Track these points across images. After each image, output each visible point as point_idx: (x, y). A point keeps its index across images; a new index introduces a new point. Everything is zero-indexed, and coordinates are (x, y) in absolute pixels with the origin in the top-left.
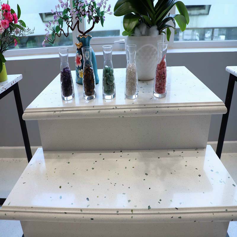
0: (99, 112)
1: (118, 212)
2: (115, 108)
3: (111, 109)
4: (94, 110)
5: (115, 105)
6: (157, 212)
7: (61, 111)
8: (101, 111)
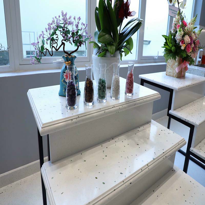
0: (105, 112)
1: (142, 170)
2: (113, 107)
3: (111, 108)
4: (101, 111)
5: (113, 105)
6: (157, 159)
7: (76, 118)
8: (106, 111)
